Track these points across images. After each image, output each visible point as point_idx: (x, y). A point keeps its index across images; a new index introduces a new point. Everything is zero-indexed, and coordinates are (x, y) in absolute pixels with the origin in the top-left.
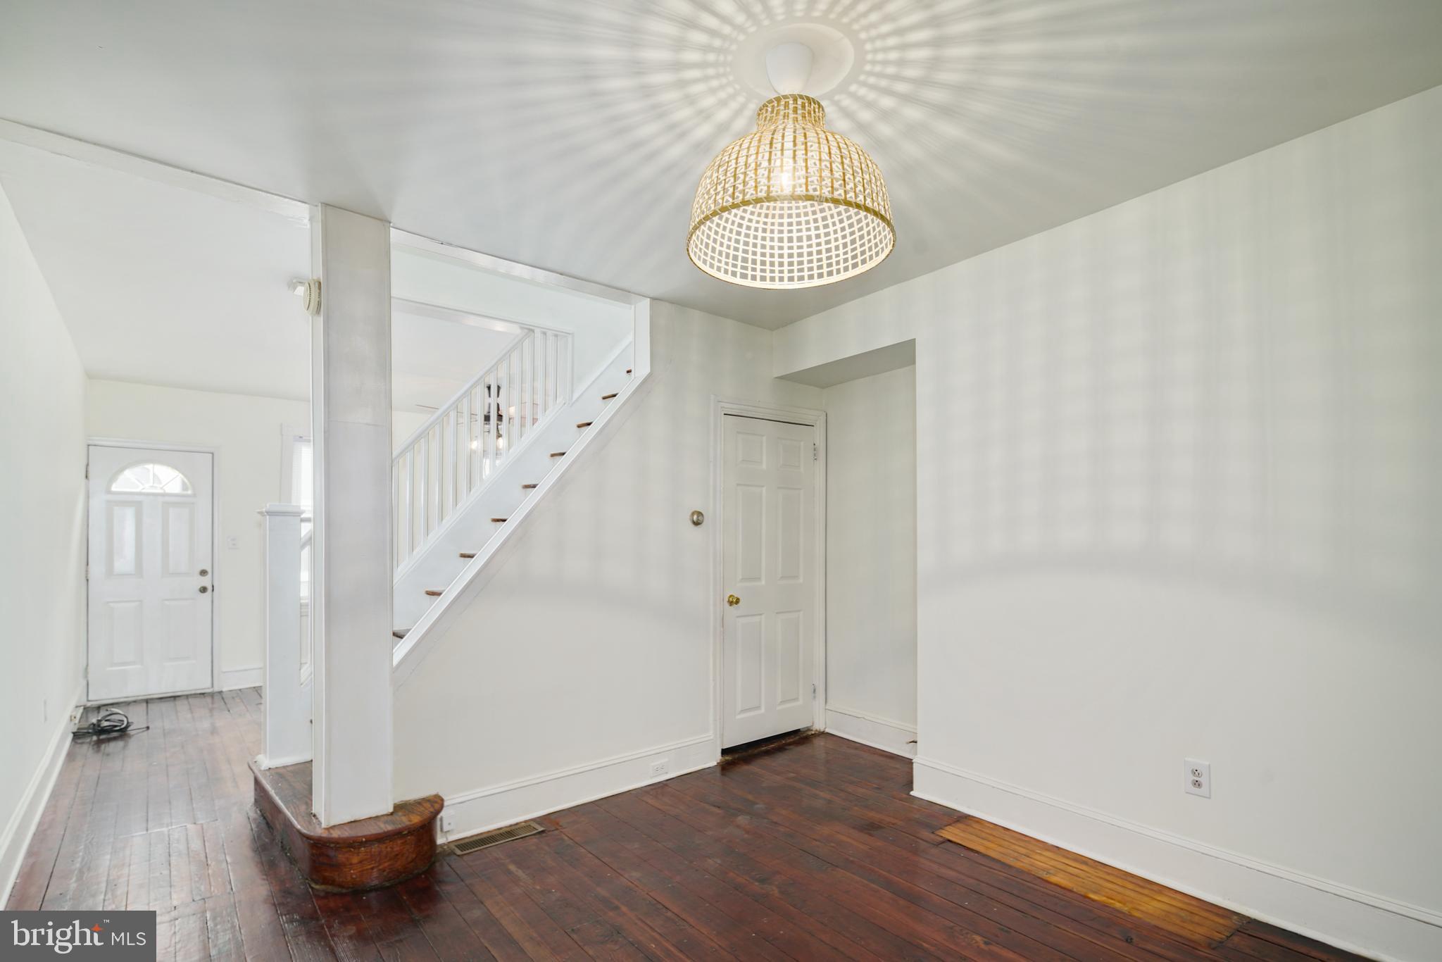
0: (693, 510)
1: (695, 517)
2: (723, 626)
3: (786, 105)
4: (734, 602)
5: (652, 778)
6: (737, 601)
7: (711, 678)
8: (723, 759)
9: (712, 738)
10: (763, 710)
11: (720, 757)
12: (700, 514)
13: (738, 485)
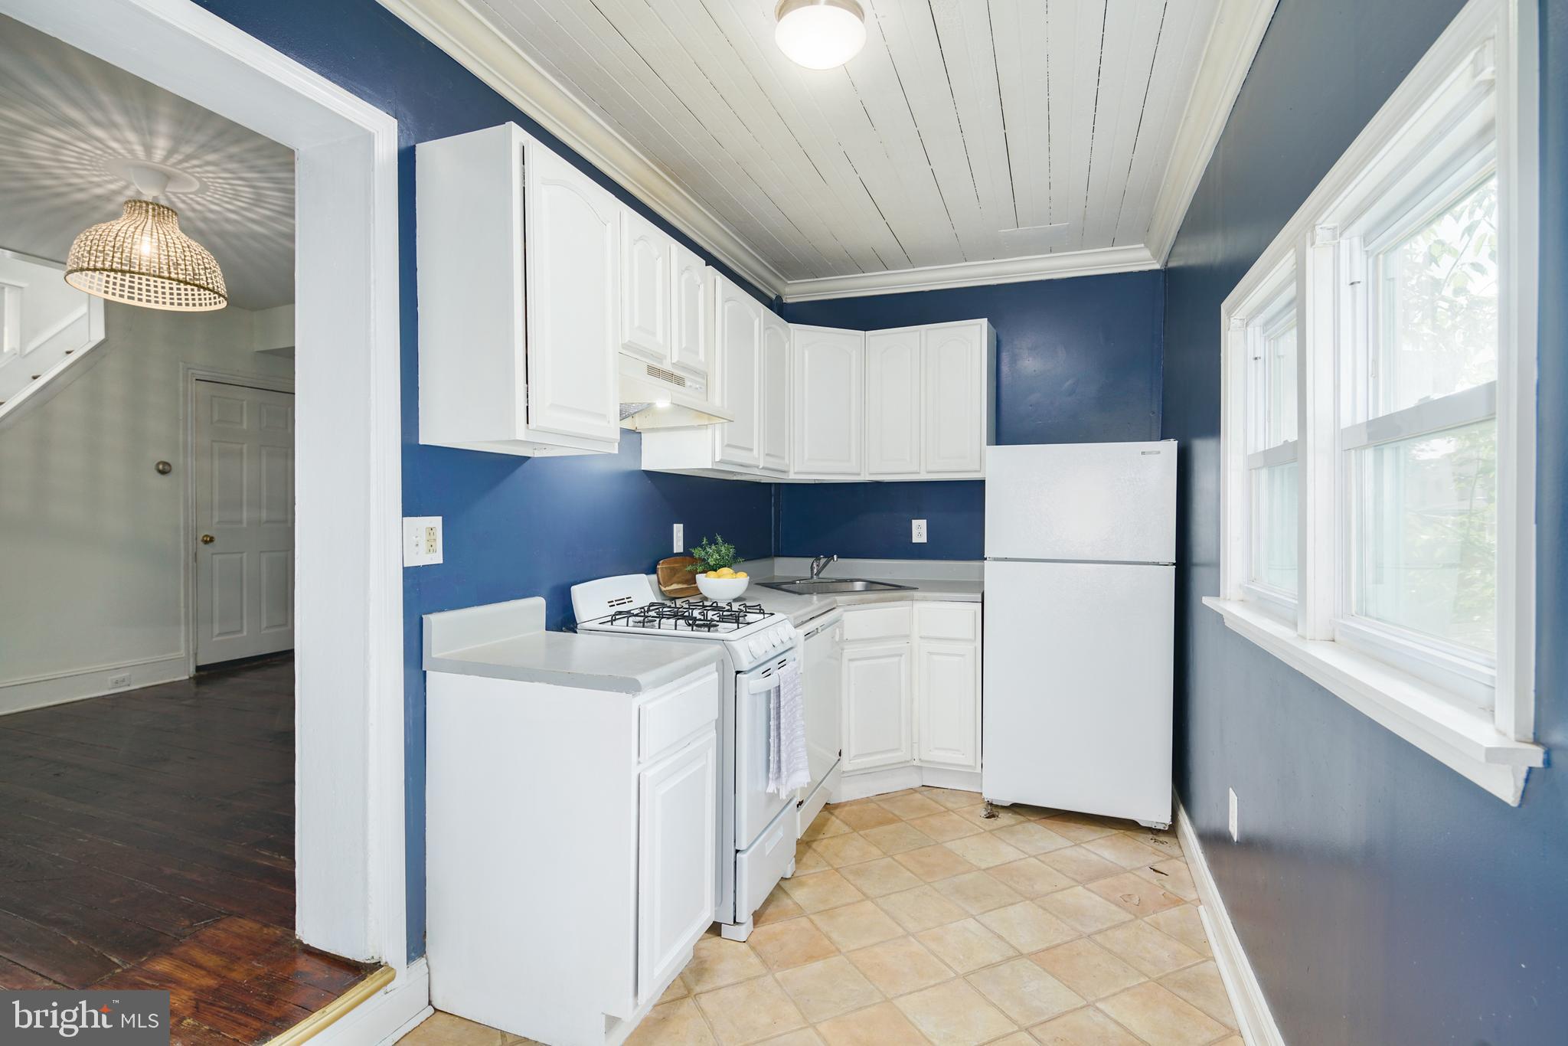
0: (159, 460)
1: (161, 467)
2: (196, 561)
3: (141, 207)
4: (209, 540)
5: (110, 689)
6: (212, 540)
7: (182, 605)
8: (197, 674)
9: (184, 655)
10: (245, 633)
11: (195, 673)
12: (165, 463)
13: (213, 441)
